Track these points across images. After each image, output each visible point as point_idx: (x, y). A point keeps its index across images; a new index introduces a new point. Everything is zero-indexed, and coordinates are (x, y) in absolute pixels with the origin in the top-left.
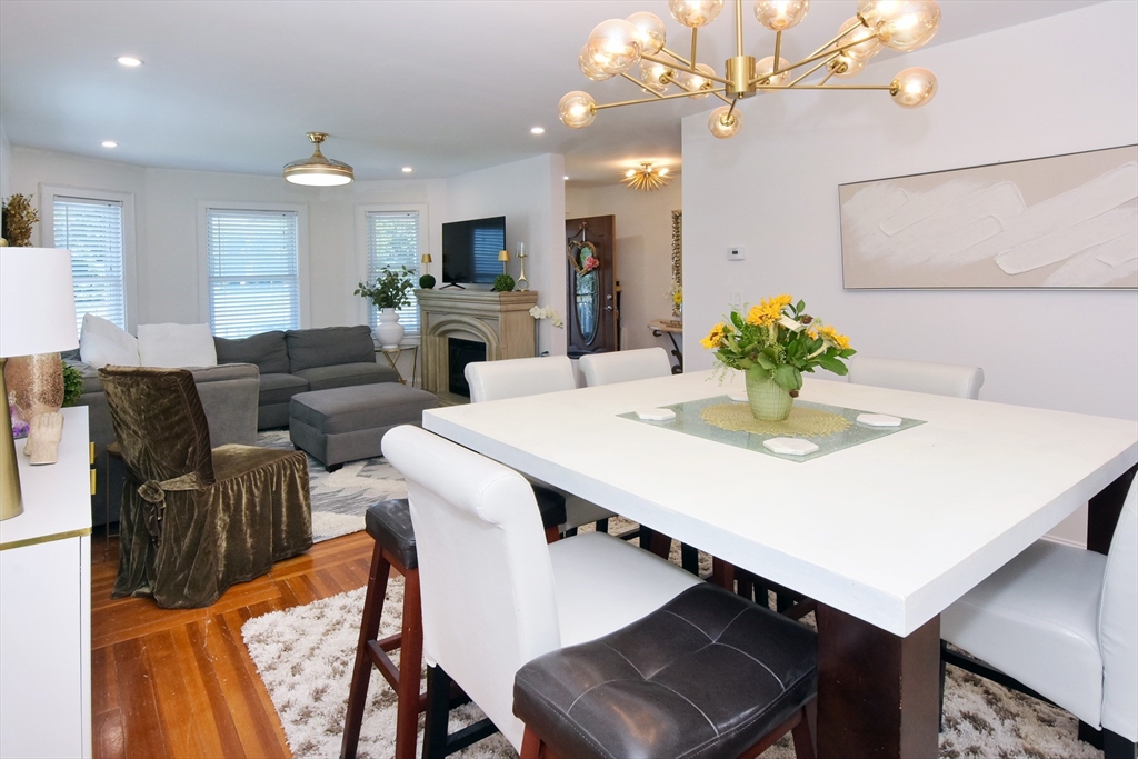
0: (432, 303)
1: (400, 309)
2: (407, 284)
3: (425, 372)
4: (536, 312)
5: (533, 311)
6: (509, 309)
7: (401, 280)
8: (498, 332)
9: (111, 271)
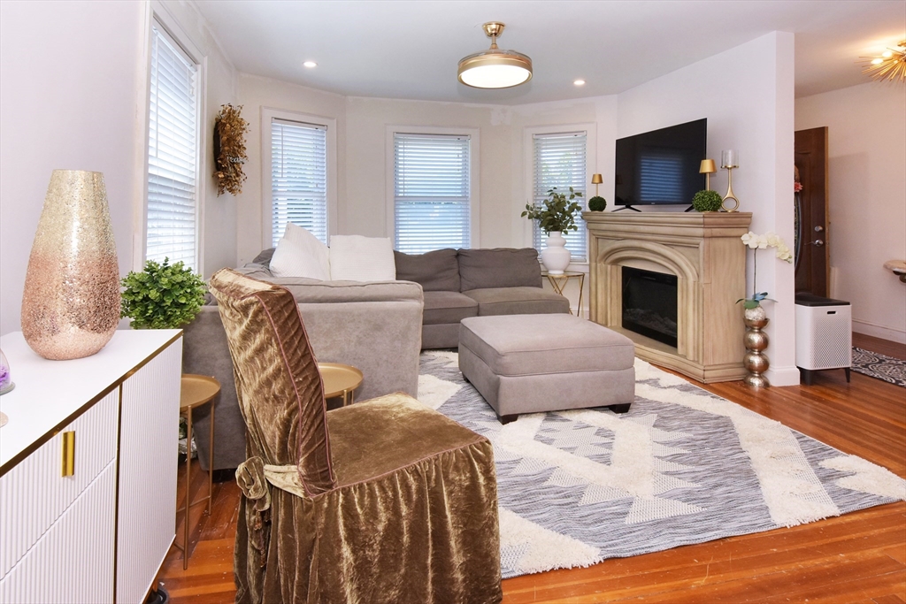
0: (604, 226)
1: (566, 233)
2: (574, 207)
3: (593, 302)
5: (748, 238)
6: (714, 235)
7: (569, 203)
8: (698, 263)
9: (317, 188)
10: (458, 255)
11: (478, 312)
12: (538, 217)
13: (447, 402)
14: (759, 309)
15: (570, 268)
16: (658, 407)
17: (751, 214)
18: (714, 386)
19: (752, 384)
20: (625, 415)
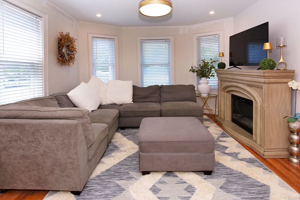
0: (223, 76)
1: (209, 78)
2: (213, 67)
3: (220, 108)
4: (293, 84)
5: (292, 84)
6: (271, 82)
7: (210, 65)
8: (263, 96)
10: (160, 87)
11: (161, 113)
12: (196, 72)
14: (297, 122)
15: (211, 93)
16: (230, 173)
17: (294, 71)
18: (270, 161)
19: (292, 161)
20: (209, 176)
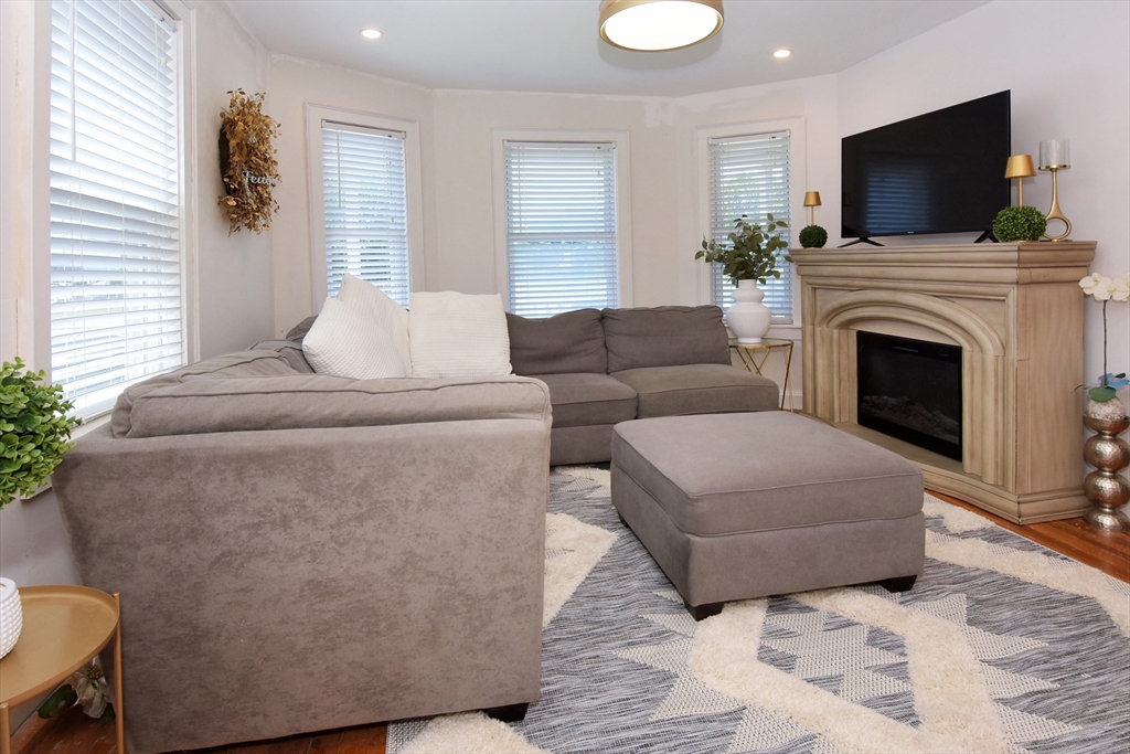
0: (828, 270)
1: (763, 282)
2: (776, 243)
3: (810, 385)
5: (1092, 284)
6: (1034, 279)
7: (767, 237)
9: (393, 223)
10: (603, 317)
11: (638, 411)
12: (720, 259)
13: (596, 569)
14: (1115, 401)
15: (771, 334)
17: (1095, 244)
18: (1040, 530)
19: (1099, 525)
20: (908, 596)
